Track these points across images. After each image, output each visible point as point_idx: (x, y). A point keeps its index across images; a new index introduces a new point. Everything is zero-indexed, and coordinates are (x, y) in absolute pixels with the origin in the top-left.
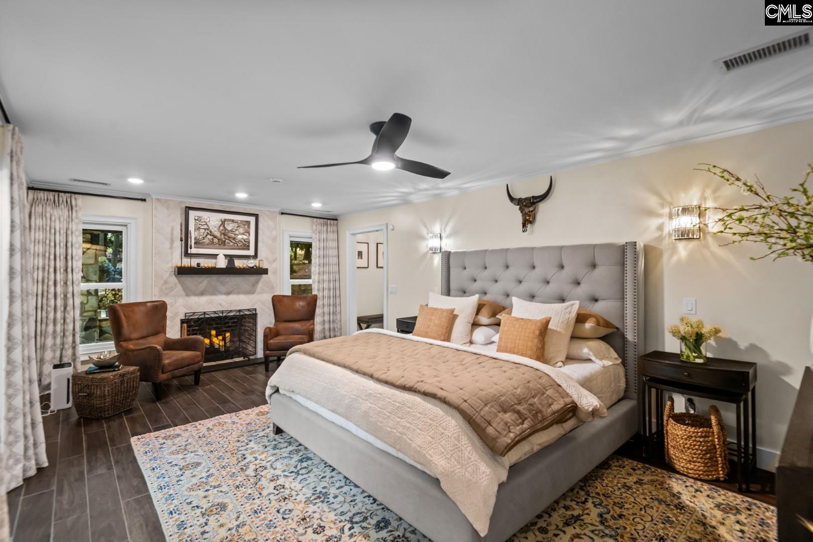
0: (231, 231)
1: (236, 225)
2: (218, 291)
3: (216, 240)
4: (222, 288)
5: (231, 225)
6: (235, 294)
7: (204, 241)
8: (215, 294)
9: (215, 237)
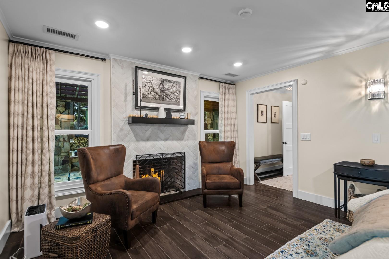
0: (168, 89)
1: (171, 84)
2: (159, 137)
3: (157, 96)
4: (162, 136)
5: (167, 84)
6: (170, 140)
7: (149, 96)
8: (157, 140)
9: (157, 93)
